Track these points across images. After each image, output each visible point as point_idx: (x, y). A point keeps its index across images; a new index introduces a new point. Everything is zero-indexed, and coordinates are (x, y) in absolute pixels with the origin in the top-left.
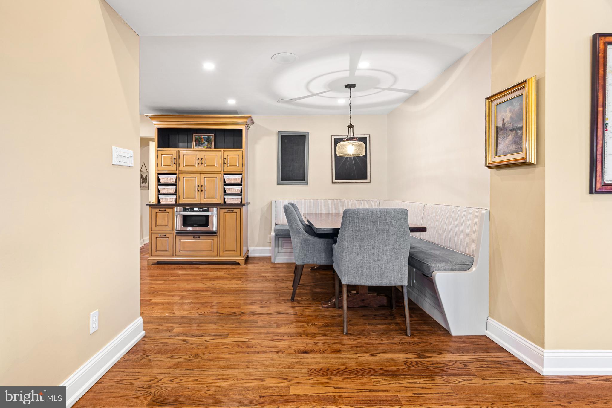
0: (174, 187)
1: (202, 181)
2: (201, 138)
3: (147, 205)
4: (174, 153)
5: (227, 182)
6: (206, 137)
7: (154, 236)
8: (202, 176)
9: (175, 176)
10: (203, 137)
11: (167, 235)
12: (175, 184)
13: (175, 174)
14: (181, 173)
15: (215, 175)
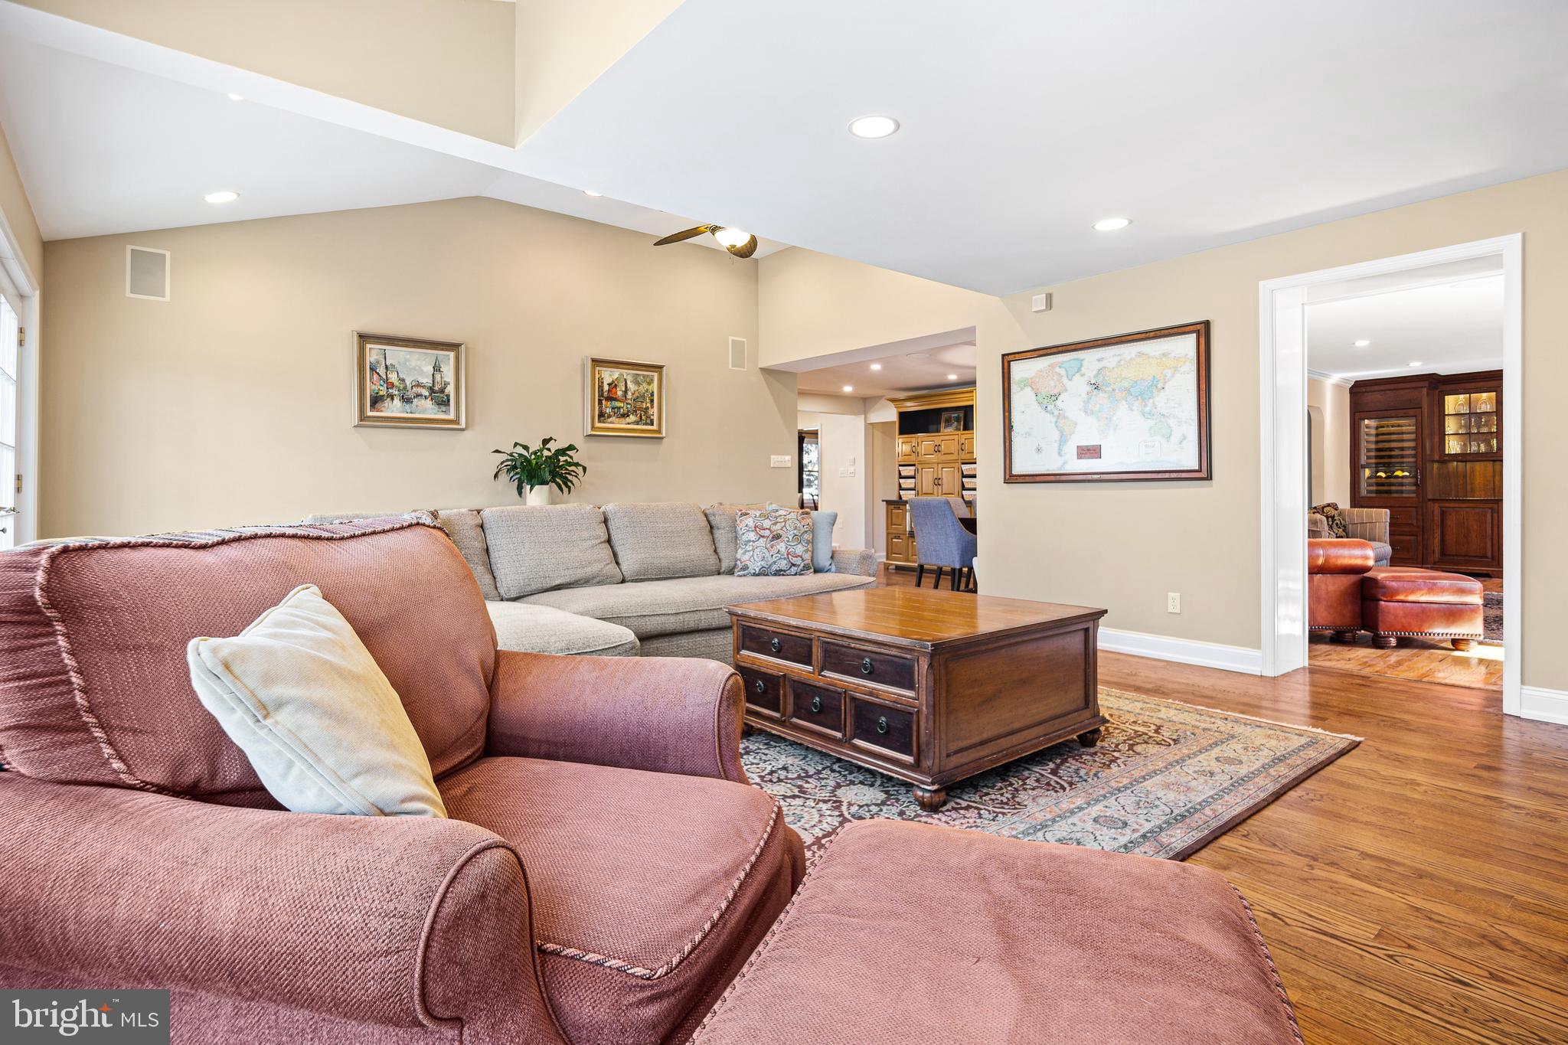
0: (913, 480)
1: (940, 472)
2: (950, 418)
3: (883, 501)
4: (913, 440)
5: (965, 473)
6: (956, 415)
7: (890, 536)
8: (940, 466)
9: (913, 468)
10: (953, 415)
11: (902, 536)
12: (914, 477)
13: (914, 465)
14: (921, 463)
15: (952, 465)
